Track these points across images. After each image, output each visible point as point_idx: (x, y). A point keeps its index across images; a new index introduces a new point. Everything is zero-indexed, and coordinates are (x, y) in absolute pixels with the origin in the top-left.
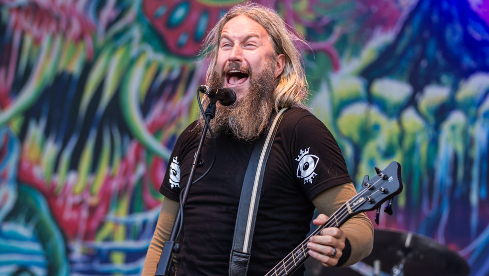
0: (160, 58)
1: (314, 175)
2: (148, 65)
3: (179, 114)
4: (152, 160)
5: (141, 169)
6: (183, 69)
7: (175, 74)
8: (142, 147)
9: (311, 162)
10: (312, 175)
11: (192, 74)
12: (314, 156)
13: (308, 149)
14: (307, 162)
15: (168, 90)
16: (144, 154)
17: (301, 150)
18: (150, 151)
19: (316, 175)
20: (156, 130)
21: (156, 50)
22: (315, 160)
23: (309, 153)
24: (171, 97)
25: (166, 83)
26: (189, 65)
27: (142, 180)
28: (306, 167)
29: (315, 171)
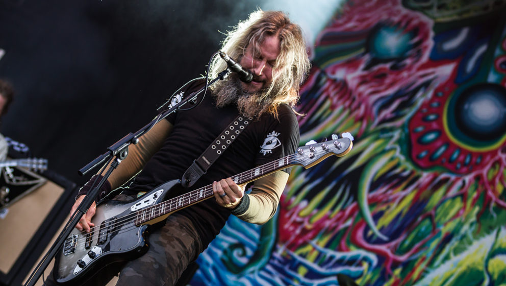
0: (402, 158)
1: (270, 152)
2: (392, 159)
3: (394, 200)
4: (360, 219)
5: (349, 223)
6: (412, 173)
7: (406, 174)
8: (358, 208)
9: (274, 143)
10: (268, 151)
11: (417, 178)
12: (279, 141)
13: (279, 134)
14: (271, 141)
15: (395, 182)
16: (356, 214)
17: (274, 131)
18: (361, 214)
19: (271, 152)
20: (373, 202)
21: (402, 152)
22: (278, 143)
23: (277, 137)
24: (394, 187)
25: (397, 176)
26: (418, 172)
27: (346, 229)
28: (269, 143)
29: (272, 150)
